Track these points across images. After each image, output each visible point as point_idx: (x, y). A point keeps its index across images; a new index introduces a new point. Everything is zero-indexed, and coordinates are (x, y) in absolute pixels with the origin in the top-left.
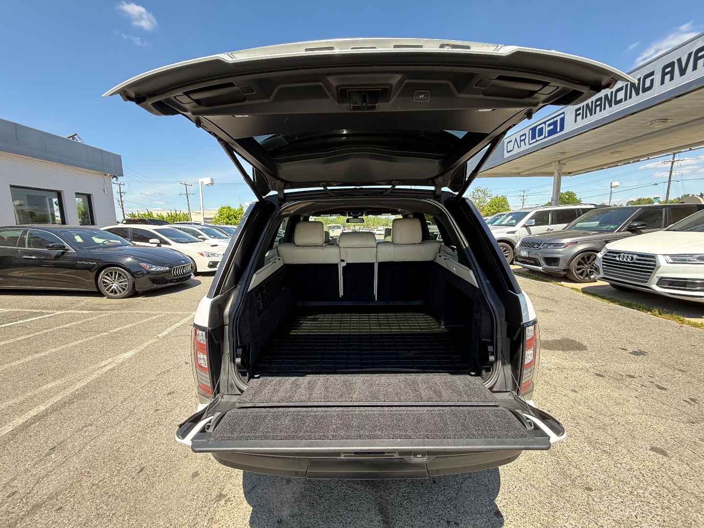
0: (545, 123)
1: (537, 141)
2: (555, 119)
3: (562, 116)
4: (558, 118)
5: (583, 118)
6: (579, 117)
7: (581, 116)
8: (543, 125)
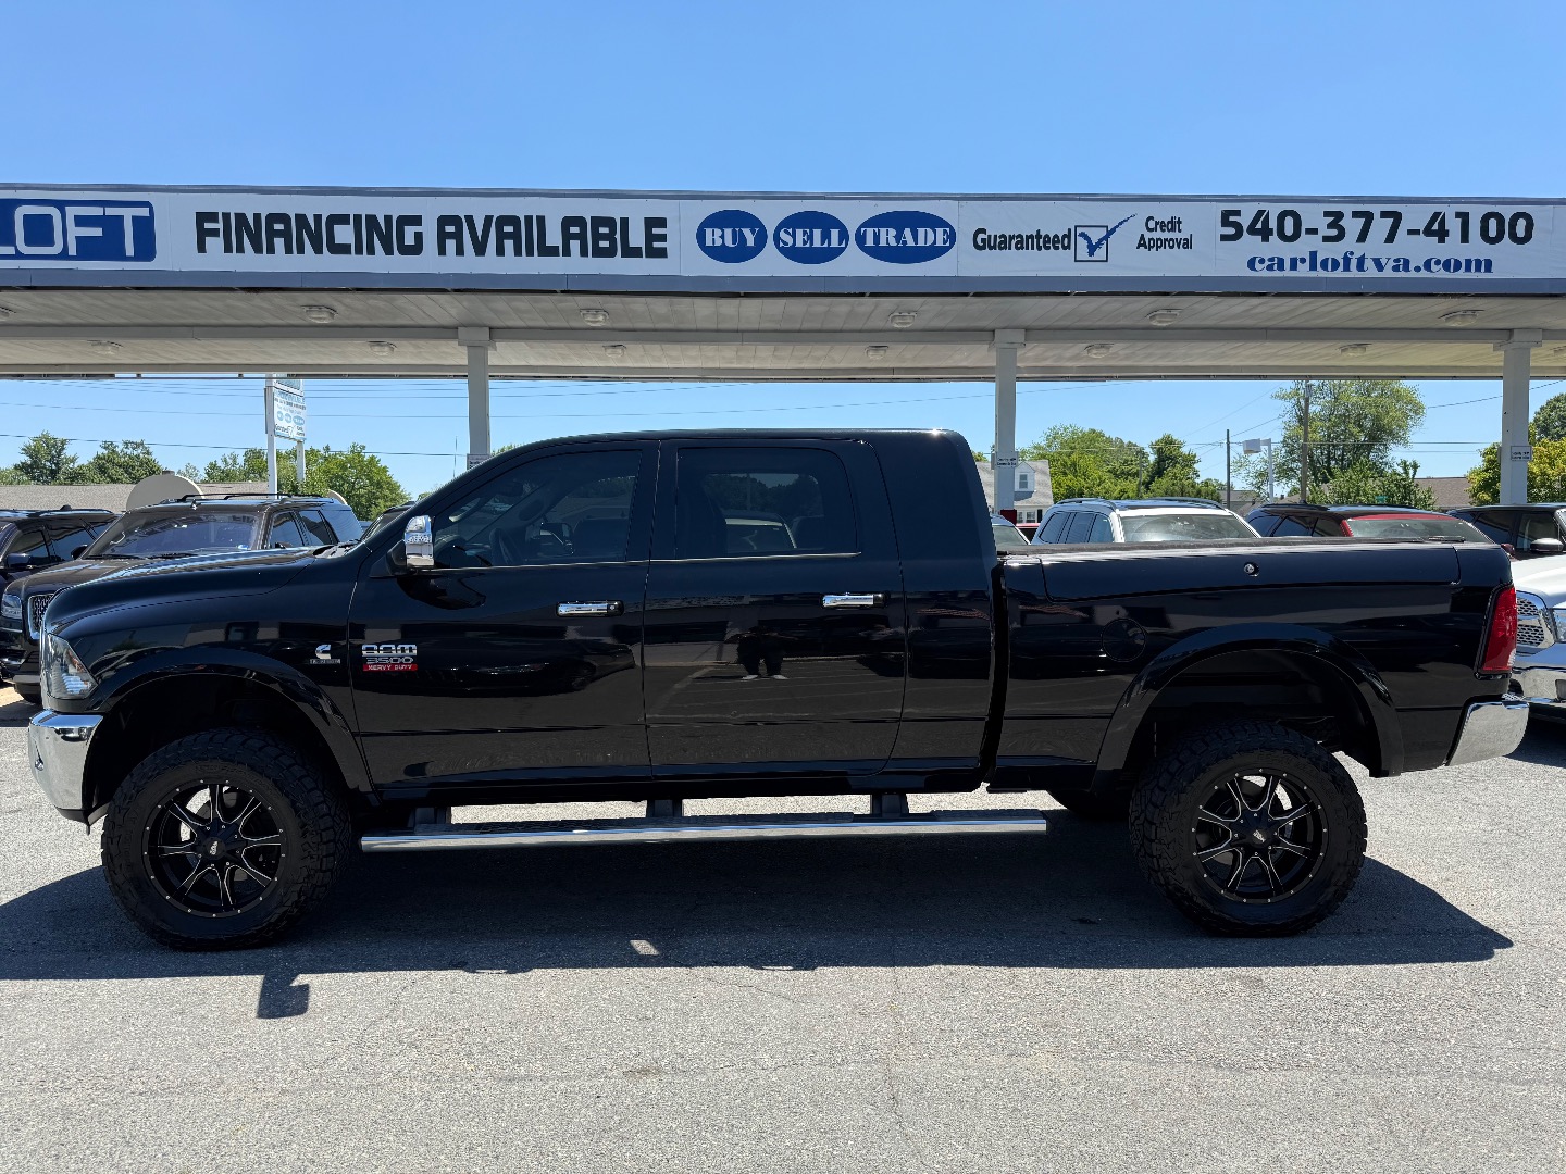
0: (61, 205)
1: (19, 256)
2: (111, 211)
3: (144, 212)
4: (128, 214)
5: (228, 249)
6: (214, 244)
7: (220, 241)
8: (54, 212)
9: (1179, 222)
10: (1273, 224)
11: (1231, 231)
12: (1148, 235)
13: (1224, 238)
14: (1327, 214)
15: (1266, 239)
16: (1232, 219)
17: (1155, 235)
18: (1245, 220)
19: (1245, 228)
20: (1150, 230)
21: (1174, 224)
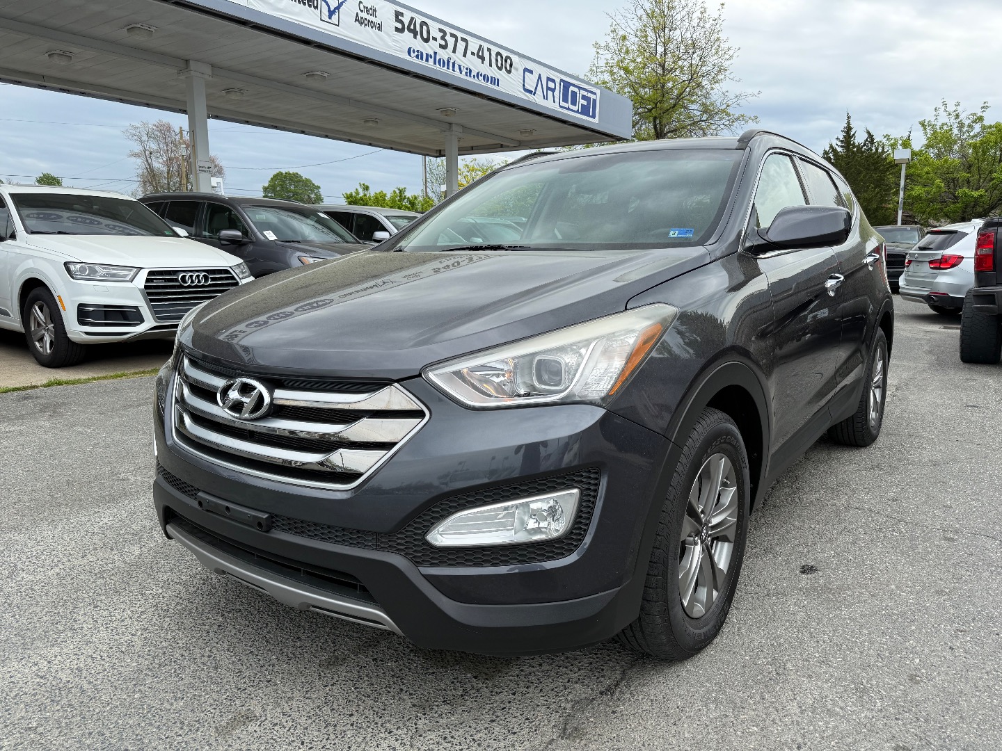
9: (376, 11)
10: (418, 29)
11: (400, 26)
12: (361, 14)
13: (397, 29)
14: (441, 30)
15: (415, 37)
16: (400, 17)
17: (364, 15)
18: (406, 21)
19: (406, 27)
20: (362, 11)
21: (372, 11)
